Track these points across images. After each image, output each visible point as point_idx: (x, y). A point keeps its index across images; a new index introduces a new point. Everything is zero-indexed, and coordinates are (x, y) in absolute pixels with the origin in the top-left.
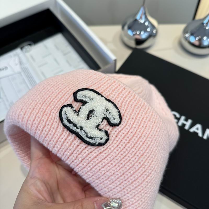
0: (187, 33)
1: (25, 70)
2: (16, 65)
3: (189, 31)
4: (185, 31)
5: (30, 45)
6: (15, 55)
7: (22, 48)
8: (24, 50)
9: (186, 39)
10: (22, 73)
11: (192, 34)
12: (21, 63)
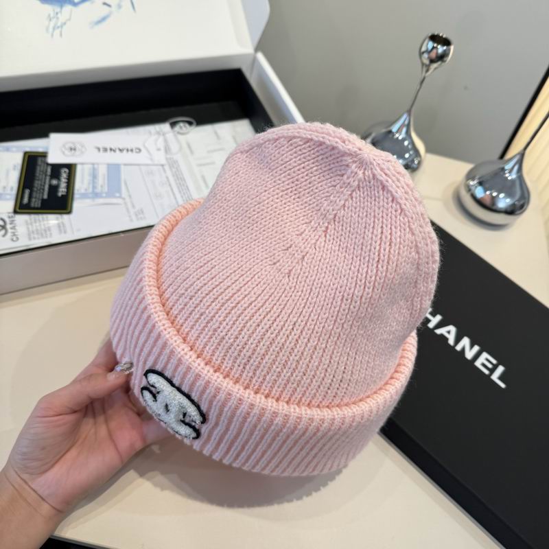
0: (473, 179)
1: (173, 164)
2: (159, 150)
3: (477, 177)
4: (470, 176)
5: (190, 123)
6: (158, 133)
7: (173, 125)
8: (177, 128)
9: (469, 189)
10: (167, 167)
11: (480, 183)
12: (167, 150)
